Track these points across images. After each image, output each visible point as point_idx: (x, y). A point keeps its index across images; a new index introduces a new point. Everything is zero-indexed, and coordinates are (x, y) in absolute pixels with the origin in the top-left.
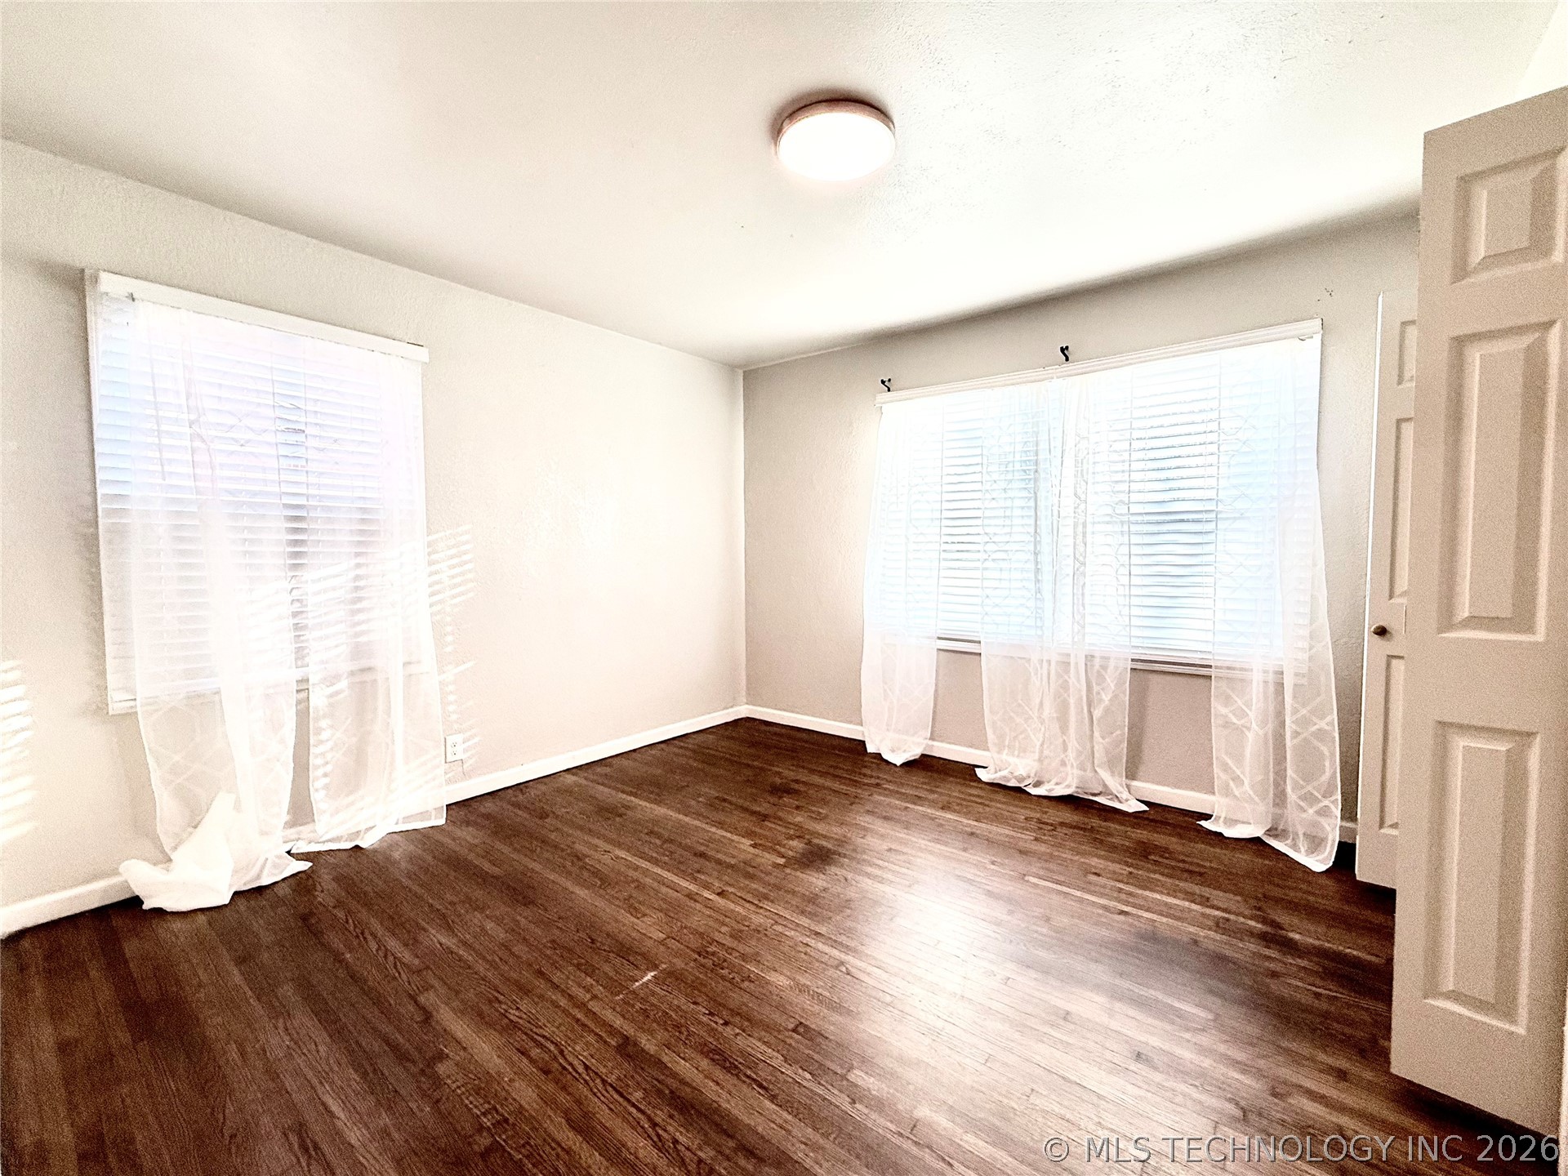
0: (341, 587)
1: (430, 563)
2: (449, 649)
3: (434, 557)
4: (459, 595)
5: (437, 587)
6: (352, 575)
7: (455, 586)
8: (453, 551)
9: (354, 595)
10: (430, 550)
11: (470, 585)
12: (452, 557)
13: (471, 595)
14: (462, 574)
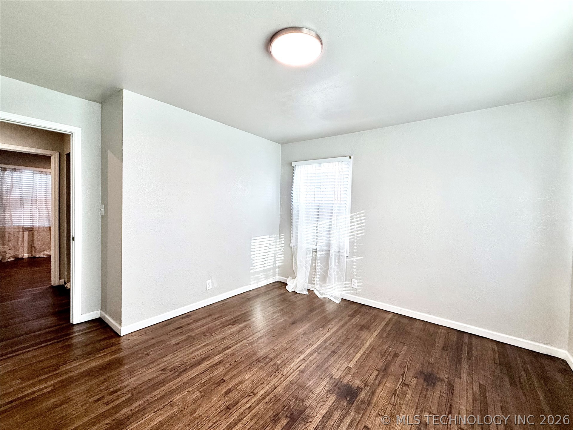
0: (325, 227)
1: (351, 223)
2: (355, 251)
3: (352, 220)
4: (360, 233)
5: (353, 230)
6: (329, 224)
7: (358, 231)
8: (358, 219)
9: (329, 230)
10: (351, 218)
11: (363, 231)
12: (357, 221)
13: (363, 234)
14: (361, 227)
